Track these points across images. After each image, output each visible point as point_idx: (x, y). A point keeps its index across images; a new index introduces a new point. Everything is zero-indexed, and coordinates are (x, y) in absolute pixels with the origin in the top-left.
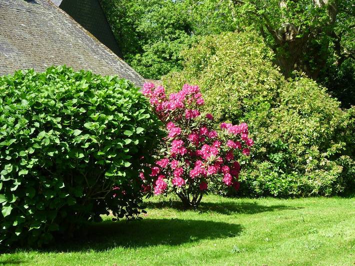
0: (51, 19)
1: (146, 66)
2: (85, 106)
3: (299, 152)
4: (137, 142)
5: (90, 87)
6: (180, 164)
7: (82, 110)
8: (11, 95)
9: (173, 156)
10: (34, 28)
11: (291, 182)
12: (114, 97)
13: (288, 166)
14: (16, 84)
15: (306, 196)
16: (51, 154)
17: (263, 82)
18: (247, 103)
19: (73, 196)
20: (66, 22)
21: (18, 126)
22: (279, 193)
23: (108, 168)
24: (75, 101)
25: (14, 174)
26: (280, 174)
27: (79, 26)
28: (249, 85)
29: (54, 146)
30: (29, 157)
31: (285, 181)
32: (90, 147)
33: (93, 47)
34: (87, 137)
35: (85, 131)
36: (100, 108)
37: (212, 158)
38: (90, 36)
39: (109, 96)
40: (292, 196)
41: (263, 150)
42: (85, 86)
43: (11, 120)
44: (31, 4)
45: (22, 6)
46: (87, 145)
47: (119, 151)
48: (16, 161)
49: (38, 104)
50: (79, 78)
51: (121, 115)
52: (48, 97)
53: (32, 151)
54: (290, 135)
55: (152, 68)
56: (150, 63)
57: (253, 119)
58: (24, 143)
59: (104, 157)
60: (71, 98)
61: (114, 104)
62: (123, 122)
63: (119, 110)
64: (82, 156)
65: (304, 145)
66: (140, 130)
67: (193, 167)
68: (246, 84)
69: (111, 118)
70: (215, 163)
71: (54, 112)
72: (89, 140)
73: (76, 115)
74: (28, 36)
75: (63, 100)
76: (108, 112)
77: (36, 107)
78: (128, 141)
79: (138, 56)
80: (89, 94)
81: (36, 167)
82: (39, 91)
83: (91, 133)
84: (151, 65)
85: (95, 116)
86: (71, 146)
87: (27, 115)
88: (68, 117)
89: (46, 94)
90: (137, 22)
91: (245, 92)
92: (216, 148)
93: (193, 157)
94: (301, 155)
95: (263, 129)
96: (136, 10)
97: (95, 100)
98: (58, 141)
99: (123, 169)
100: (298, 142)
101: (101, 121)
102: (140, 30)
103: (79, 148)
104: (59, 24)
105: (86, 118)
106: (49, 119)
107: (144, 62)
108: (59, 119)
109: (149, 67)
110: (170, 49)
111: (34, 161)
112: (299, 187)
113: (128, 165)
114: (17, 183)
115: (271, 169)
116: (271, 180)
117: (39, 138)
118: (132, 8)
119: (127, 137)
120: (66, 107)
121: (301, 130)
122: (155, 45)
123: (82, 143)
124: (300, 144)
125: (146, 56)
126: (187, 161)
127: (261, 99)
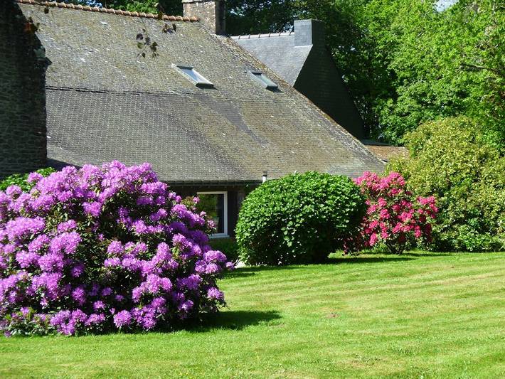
0: (294, 107)
1: (400, 115)
2: (326, 193)
3: (493, 217)
4: (352, 210)
5: (328, 182)
6: (385, 224)
7: (324, 195)
8: (289, 188)
9: (381, 219)
10: (281, 118)
11: (484, 240)
12: (340, 187)
13: (483, 228)
14: (291, 182)
15: (497, 251)
16: (310, 216)
17: (467, 162)
18: (452, 179)
19: (320, 237)
20: (306, 107)
21: (294, 203)
22: (474, 249)
23: (338, 223)
24: (321, 190)
25: (293, 226)
26: (475, 234)
27: (318, 109)
28: (455, 165)
29: (311, 213)
30: (300, 218)
31: (479, 239)
32: (329, 212)
33: (331, 129)
34: (327, 207)
35: (326, 205)
36: (333, 193)
37: (407, 220)
38: (328, 119)
39: (338, 187)
40: (484, 251)
41: (462, 216)
42: (325, 182)
43: (291, 200)
44: (276, 93)
45: (269, 97)
46: (327, 212)
47: (343, 215)
48: (294, 220)
49: (303, 192)
50: (322, 178)
51: (344, 196)
52: (308, 188)
53: (301, 215)
54: (486, 204)
55: (409, 118)
56: (406, 111)
57: (455, 192)
58: (298, 211)
59: (336, 218)
60: (319, 189)
61: (341, 191)
62: (345, 200)
63: (343, 194)
64: (324, 217)
65: (496, 212)
66: (354, 204)
67: (394, 226)
68: (453, 164)
69: (338, 198)
70: (410, 224)
71: (311, 196)
72: (328, 209)
73: (321, 197)
74: (277, 127)
75: (315, 190)
76: (337, 195)
77: (302, 194)
78: (348, 210)
79: (390, 102)
80: (327, 186)
81: (303, 222)
82: (303, 186)
83: (329, 206)
84: (408, 114)
85: (330, 197)
86: (319, 212)
87: (298, 198)
88: (317, 198)
89: (306, 187)
90: (389, 57)
91: (451, 170)
92: (411, 213)
93: (395, 220)
94: (493, 220)
95: (462, 200)
96: (387, 41)
97: (331, 189)
98: (313, 210)
99: (345, 223)
100: (492, 209)
101: (334, 199)
102: (393, 67)
103: (323, 213)
104: (301, 110)
105: (326, 198)
106: (308, 199)
107: (397, 110)
108: (313, 199)
109: (404, 116)
110: (433, 92)
111: (302, 219)
112: (491, 244)
113: (347, 221)
114: (295, 230)
115: (469, 230)
116: (468, 239)
117: (304, 209)
118: (383, 39)
119: (347, 207)
120: (316, 193)
121: (495, 200)
122: (412, 86)
123: (325, 211)
124: (494, 211)
125: (402, 101)
126: (390, 223)
127: (464, 176)
